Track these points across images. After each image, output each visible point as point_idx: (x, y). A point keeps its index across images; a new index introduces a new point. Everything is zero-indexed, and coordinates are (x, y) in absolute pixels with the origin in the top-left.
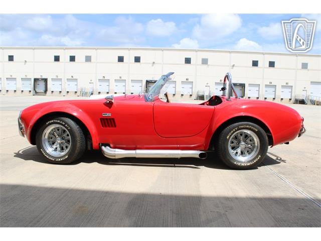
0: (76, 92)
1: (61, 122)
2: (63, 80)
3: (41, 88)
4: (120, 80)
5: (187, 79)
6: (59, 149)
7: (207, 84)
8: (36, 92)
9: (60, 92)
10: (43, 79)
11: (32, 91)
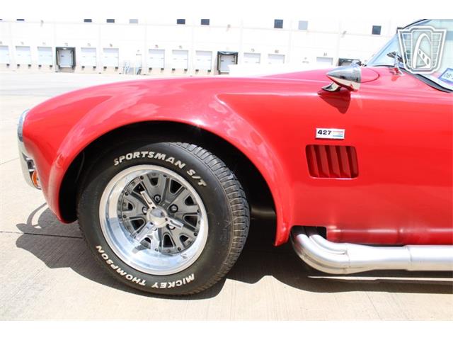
0: (117, 68)
1: (171, 160)
2: (97, 50)
3: (66, 61)
4: (180, 51)
5: (276, 51)
6: (155, 242)
7: (306, 58)
8: (60, 68)
9: (95, 67)
10: (68, 49)
11: (54, 67)
